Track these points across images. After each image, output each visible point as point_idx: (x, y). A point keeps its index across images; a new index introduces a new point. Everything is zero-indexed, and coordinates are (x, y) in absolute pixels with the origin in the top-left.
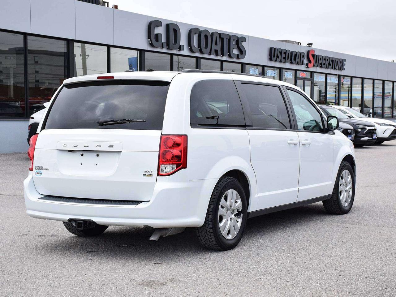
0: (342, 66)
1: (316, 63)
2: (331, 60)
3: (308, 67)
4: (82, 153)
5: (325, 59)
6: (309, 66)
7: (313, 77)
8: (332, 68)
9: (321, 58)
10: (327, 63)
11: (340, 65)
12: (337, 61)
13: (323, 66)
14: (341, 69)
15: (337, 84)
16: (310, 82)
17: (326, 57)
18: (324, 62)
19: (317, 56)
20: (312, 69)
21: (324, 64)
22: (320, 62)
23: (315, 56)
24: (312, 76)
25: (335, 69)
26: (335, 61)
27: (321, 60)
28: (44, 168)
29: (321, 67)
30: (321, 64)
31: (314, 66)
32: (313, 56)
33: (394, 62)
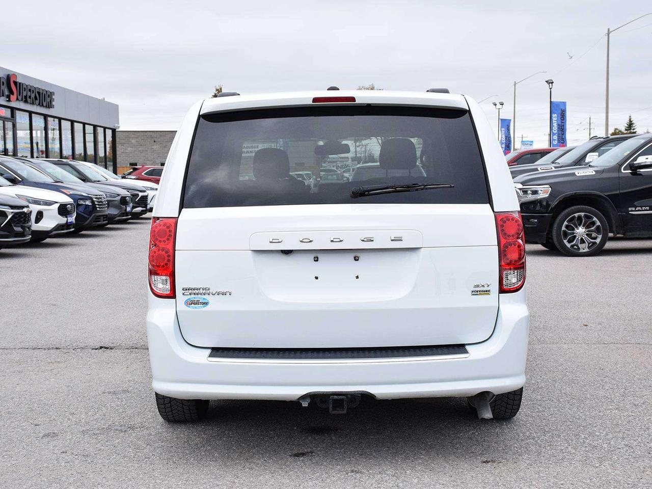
0: (51, 101)
1: (20, 95)
2: (38, 92)
3: (9, 101)
4: (317, 255)
5: (30, 90)
6: (11, 99)
7: (15, 116)
8: (39, 104)
9: (25, 88)
10: (33, 96)
11: (49, 100)
12: (45, 94)
13: (29, 100)
14: (50, 106)
15: (43, 128)
16: (11, 123)
17: (31, 86)
18: (29, 94)
19: (20, 83)
20: (14, 104)
21: (30, 97)
22: (25, 94)
23: (18, 84)
24: (13, 115)
25: (43, 105)
26: (42, 93)
27: (25, 91)
28: (213, 290)
29: (26, 102)
30: (26, 97)
31: (17, 99)
32: (15, 83)
33: (105, 100)
